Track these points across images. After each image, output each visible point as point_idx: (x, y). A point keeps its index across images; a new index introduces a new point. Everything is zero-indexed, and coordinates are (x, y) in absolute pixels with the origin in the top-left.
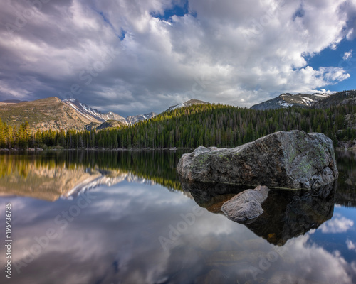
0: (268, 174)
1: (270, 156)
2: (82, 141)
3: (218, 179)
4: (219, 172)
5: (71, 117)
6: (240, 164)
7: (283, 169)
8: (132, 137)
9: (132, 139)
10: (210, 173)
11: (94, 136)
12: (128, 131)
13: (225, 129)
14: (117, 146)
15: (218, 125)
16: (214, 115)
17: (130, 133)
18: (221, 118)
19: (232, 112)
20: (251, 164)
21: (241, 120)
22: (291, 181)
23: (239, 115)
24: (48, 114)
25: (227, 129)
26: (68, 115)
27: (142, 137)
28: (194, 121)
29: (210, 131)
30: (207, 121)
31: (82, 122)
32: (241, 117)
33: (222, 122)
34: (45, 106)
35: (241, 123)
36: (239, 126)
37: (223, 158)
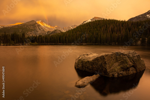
0: (101, 70)
1: (102, 63)
2: (44, 40)
3: (85, 69)
4: (85, 67)
5: (40, 29)
6: (92, 65)
7: (106, 69)
8: (65, 38)
9: (65, 39)
10: (82, 67)
11: (49, 38)
12: (64, 35)
13: (112, 33)
14: (59, 42)
15: (108, 31)
16: (107, 25)
17: (64, 36)
18: (110, 27)
19: (116, 23)
20: (95, 66)
21: (121, 28)
22: (109, 73)
23: (121, 25)
24: (31, 28)
25: (114, 33)
26: (39, 28)
27: (70, 38)
28: (96, 29)
29: (104, 34)
30: (103, 29)
31: (44, 31)
32: (122, 26)
33: (111, 29)
34: (30, 25)
35: (121, 29)
36: (120, 31)
37: (86, 62)
